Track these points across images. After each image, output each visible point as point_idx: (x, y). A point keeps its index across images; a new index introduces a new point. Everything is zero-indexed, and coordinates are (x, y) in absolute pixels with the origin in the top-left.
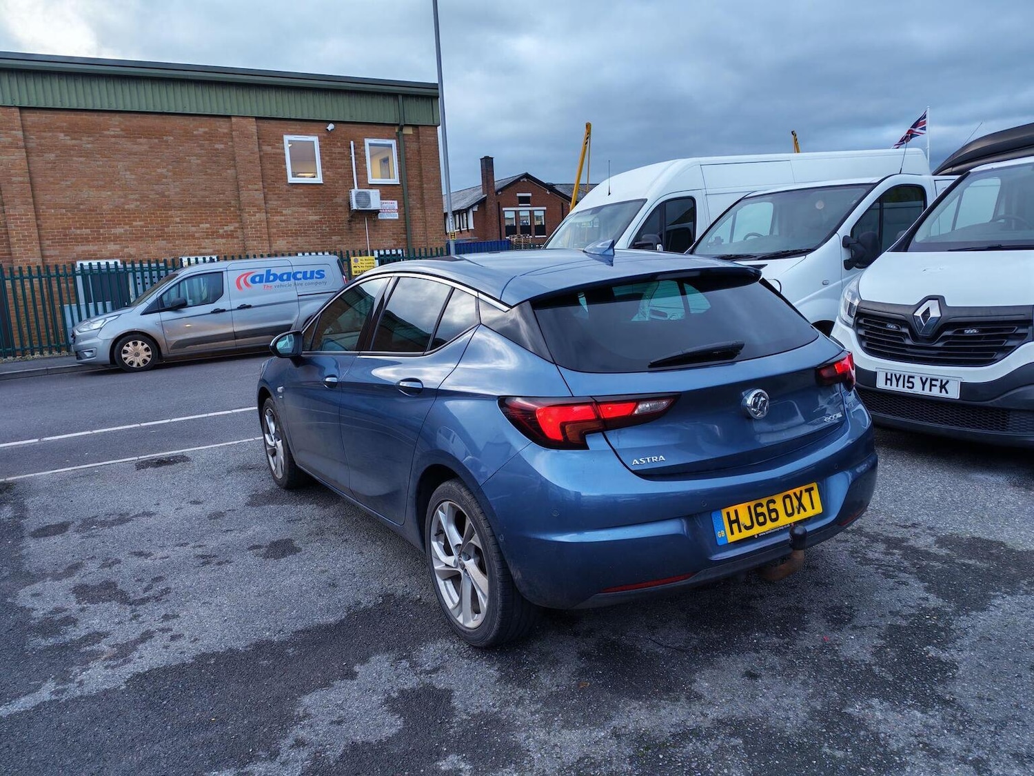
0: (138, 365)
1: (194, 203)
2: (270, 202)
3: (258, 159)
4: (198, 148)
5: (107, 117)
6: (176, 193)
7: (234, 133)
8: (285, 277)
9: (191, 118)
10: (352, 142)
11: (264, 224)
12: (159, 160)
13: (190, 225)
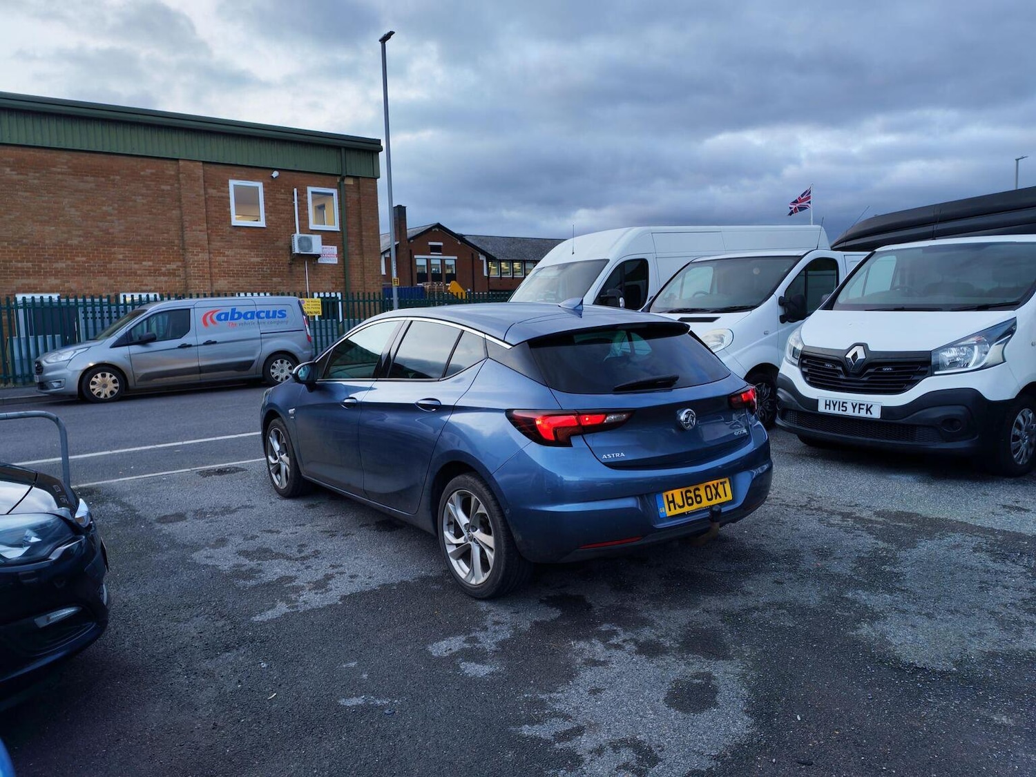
0: (106, 396)
1: (138, 241)
2: (213, 243)
3: (204, 202)
4: (145, 189)
5: (55, 154)
6: (121, 231)
7: (181, 175)
8: (249, 316)
9: (139, 159)
10: (295, 190)
11: (207, 264)
12: (104, 199)
13: (133, 262)
